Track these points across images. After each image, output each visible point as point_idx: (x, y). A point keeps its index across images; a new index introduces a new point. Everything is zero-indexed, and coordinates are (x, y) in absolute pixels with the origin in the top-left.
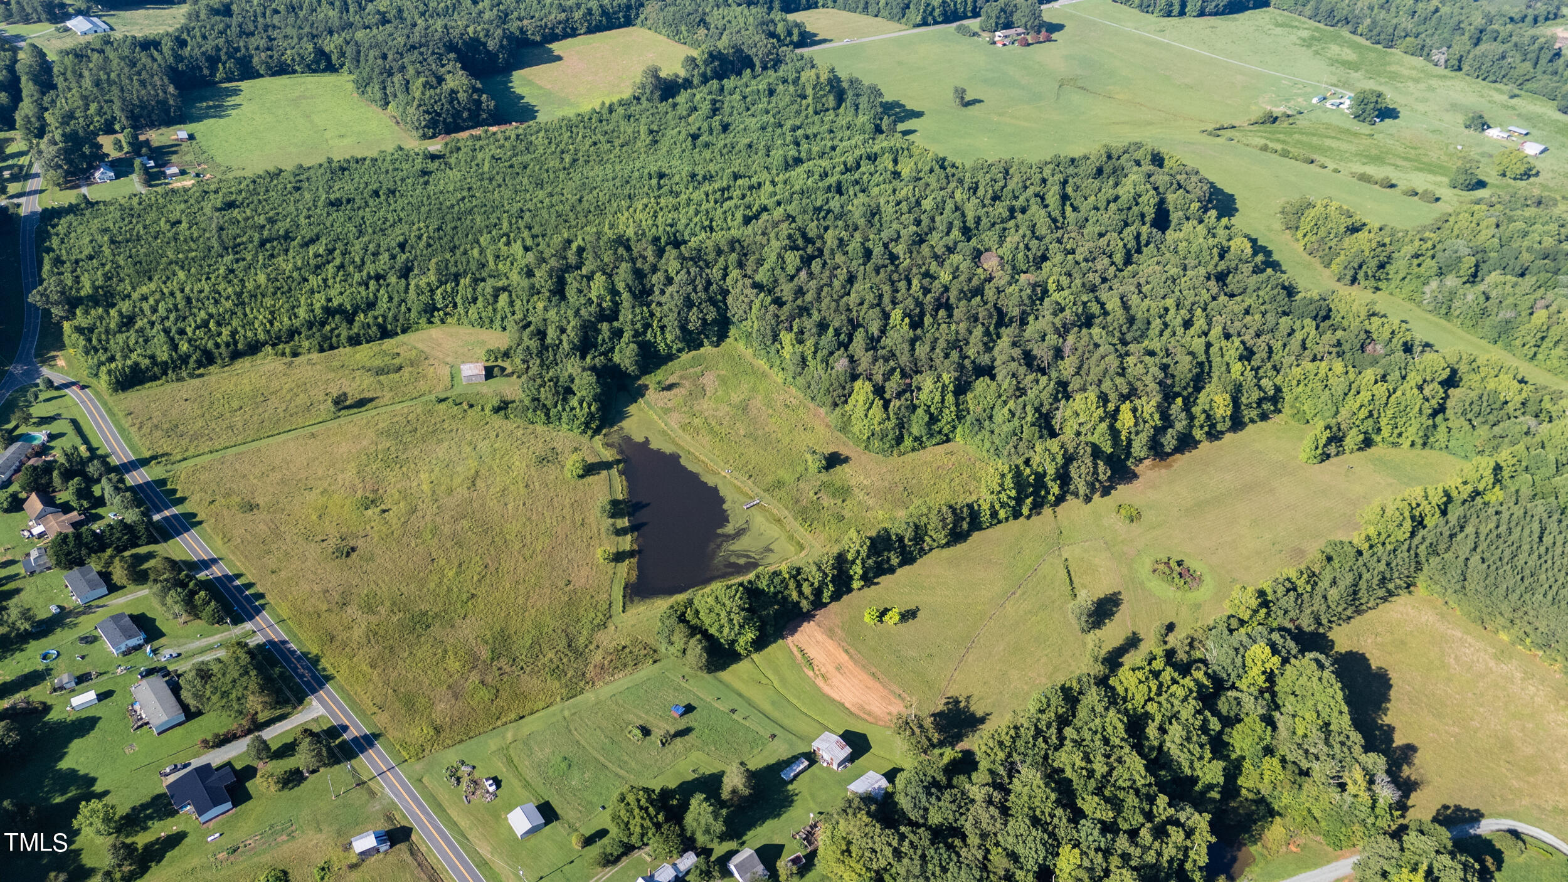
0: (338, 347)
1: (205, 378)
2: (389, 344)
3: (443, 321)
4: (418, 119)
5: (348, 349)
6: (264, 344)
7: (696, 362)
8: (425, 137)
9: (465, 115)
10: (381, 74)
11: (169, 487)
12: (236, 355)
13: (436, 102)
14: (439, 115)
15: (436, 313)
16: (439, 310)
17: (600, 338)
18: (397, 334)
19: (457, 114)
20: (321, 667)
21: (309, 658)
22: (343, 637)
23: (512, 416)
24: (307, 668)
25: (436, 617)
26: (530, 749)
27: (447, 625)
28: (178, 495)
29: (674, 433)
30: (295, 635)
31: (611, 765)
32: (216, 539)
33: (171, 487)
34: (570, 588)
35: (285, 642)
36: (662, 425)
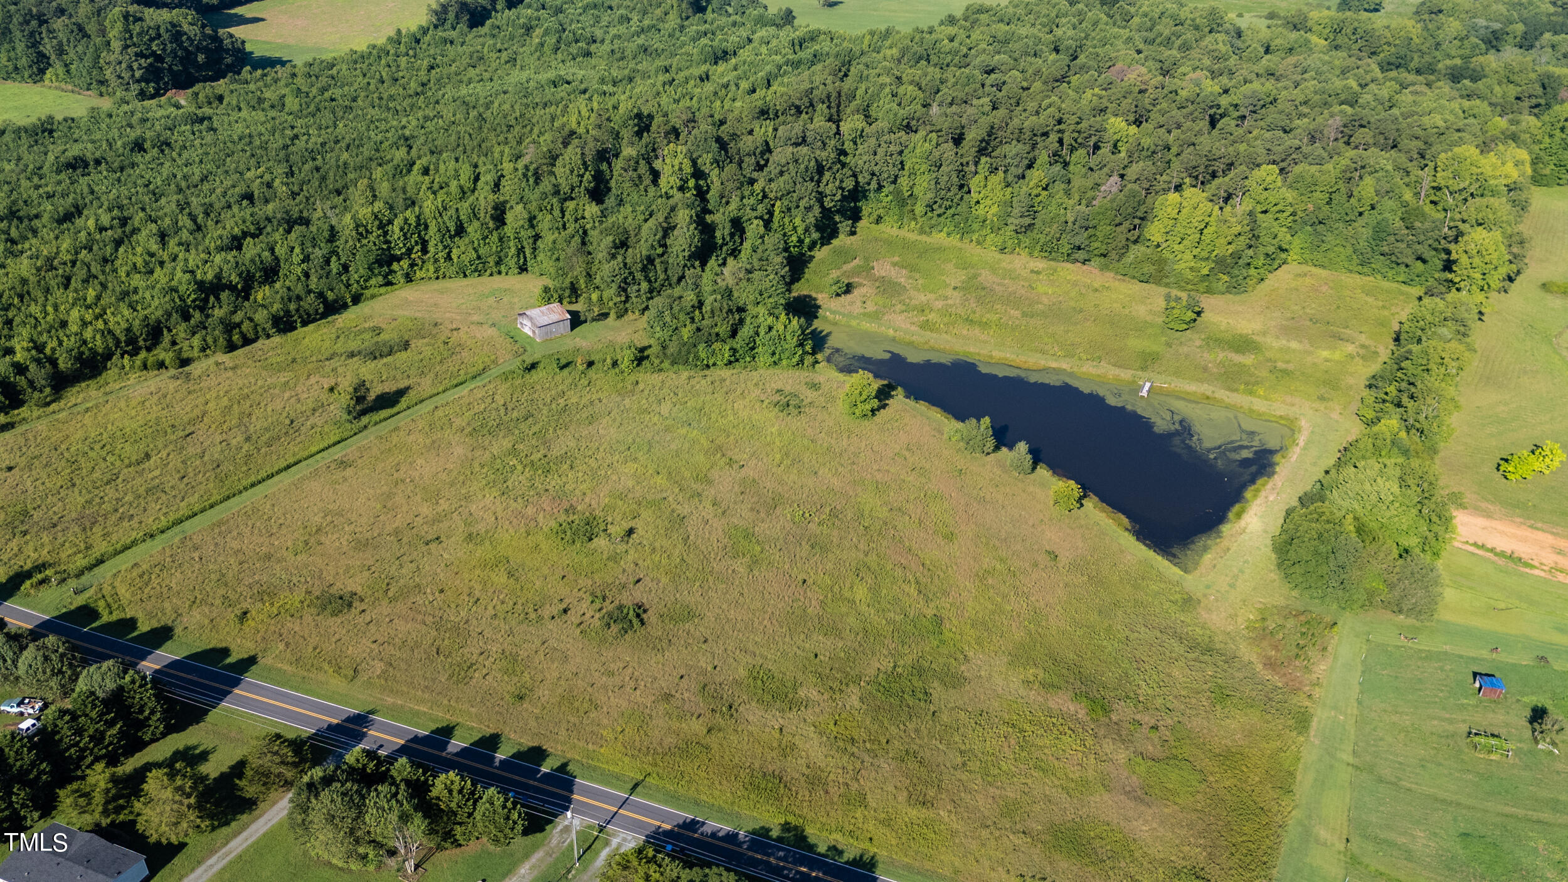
0: (254, 341)
1: (19, 430)
2: (343, 320)
3: (409, 278)
4: (130, 68)
5: (277, 339)
6: (108, 356)
7: (846, 255)
8: (143, 95)
9: (201, 58)
10: (27, 23)
11: (106, 618)
12: (61, 383)
13: (152, 40)
14: (159, 59)
15: (395, 266)
16: (399, 259)
17: (718, 234)
18: (345, 306)
19: (188, 58)
20: (822, 849)
21: (780, 839)
22: (795, 767)
23: (666, 364)
24: (802, 860)
25: (919, 671)
26: (1391, 844)
27: (954, 681)
28: (144, 627)
29: (920, 337)
30: (697, 803)
31: (1546, 816)
32: (321, 677)
33: (114, 617)
34: (1063, 560)
35: (692, 825)
36: (891, 332)
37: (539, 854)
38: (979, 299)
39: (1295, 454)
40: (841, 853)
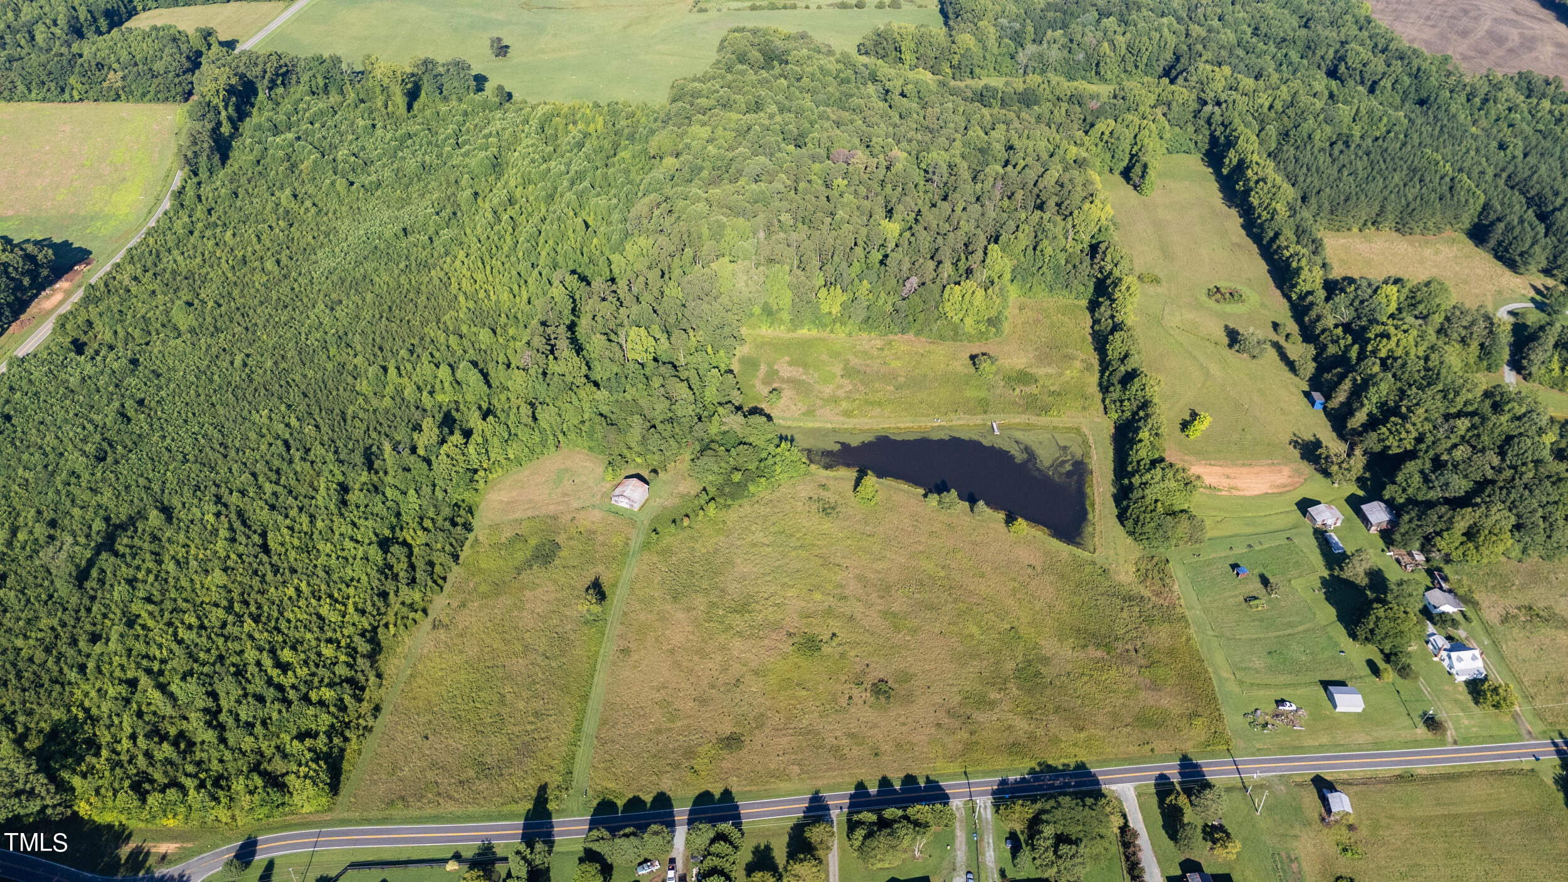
3: (488, 483)
5: (458, 569)
11: (620, 803)
16: (476, 471)
20: (1061, 767)
21: (1042, 771)
22: (1021, 736)
23: (729, 502)
24: (1057, 778)
25: (1029, 663)
26: (1249, 669)
27: (1045, 661)
28: (648, 798)
29: (850, 423)
30: (997, 771)
31: (1290, 631)
32: (773, 786)
33: (625, 800)
34: (1039, 569)
35: (1003, 782)
36: (829, 426)
37: (958, 824)
38: (862, 382)
39: (1094, 452)
40: (1068, 765)
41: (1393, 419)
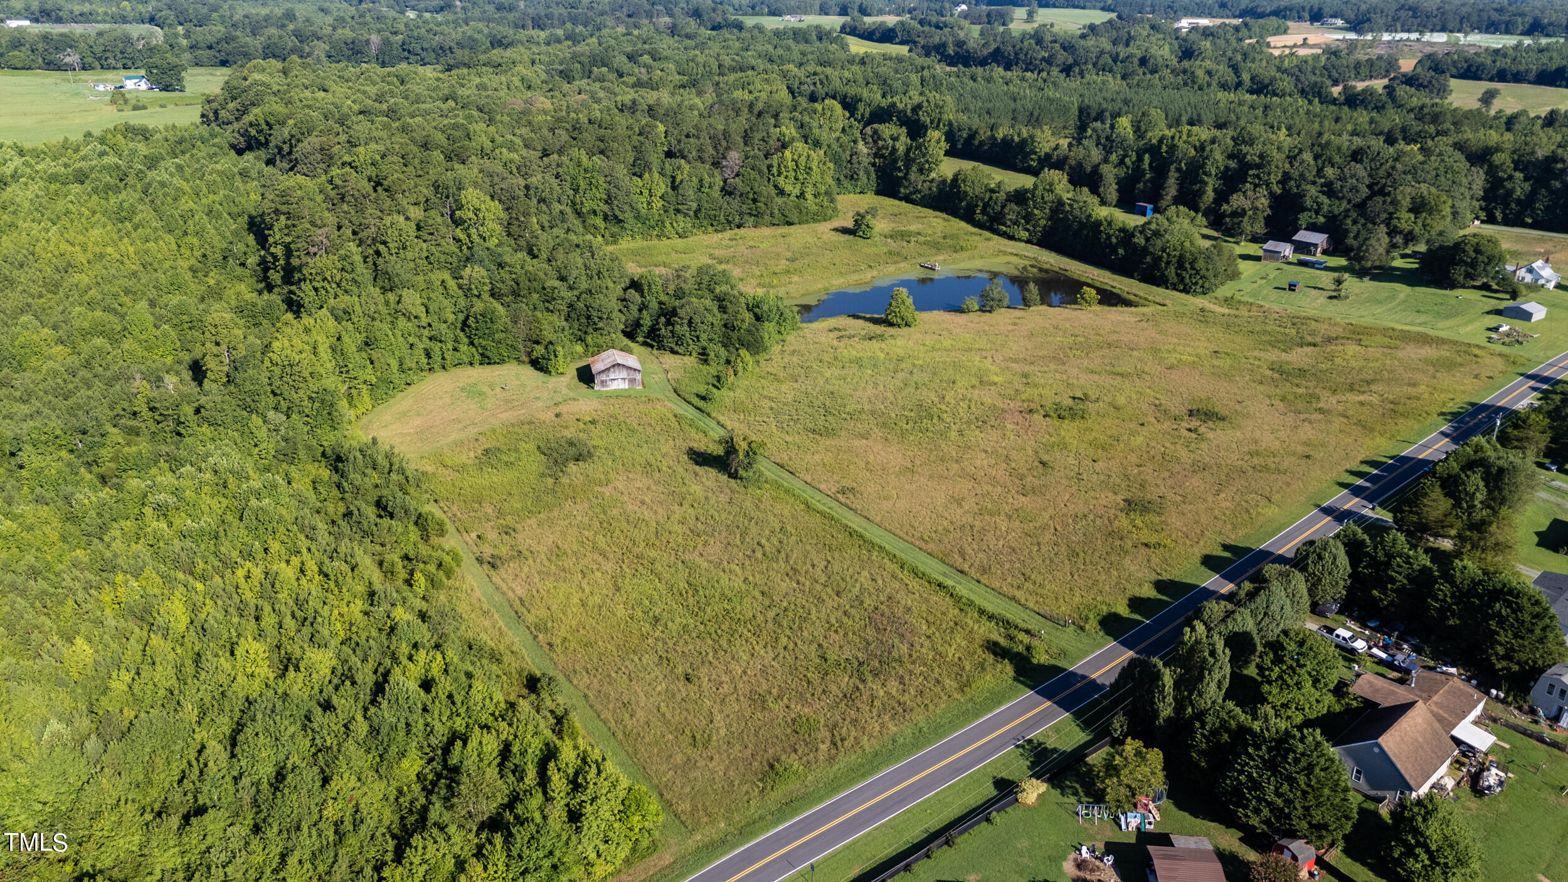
26: (1427, 322)
28: (1150, 593)
31: (1399, 300)
33: (1125, 608)
39: (1043, 258)
41: (1251, 172)
